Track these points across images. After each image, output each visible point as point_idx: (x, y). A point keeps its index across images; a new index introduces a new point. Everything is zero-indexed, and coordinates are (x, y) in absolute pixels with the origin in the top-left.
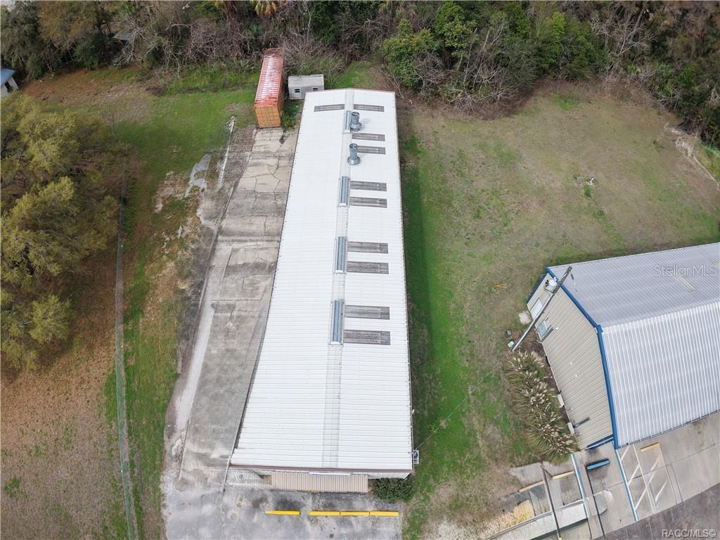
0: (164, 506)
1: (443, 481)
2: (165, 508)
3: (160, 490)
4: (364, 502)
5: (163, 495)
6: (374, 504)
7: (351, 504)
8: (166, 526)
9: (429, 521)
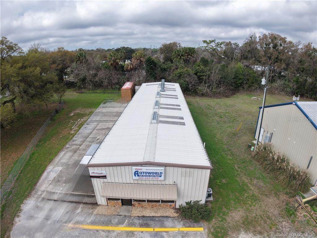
1: (233, 208)
2: (18, 217)
3: (20, 207)
4: (174, 223)
5: (21, 210)
6: (182, 224)
7: (163, 224)
8: (13, 228)
9: (230, 233)
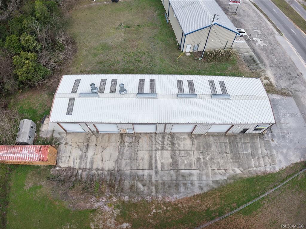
0: (283, 168)
3: (279, 172)
5: (280, 170)
